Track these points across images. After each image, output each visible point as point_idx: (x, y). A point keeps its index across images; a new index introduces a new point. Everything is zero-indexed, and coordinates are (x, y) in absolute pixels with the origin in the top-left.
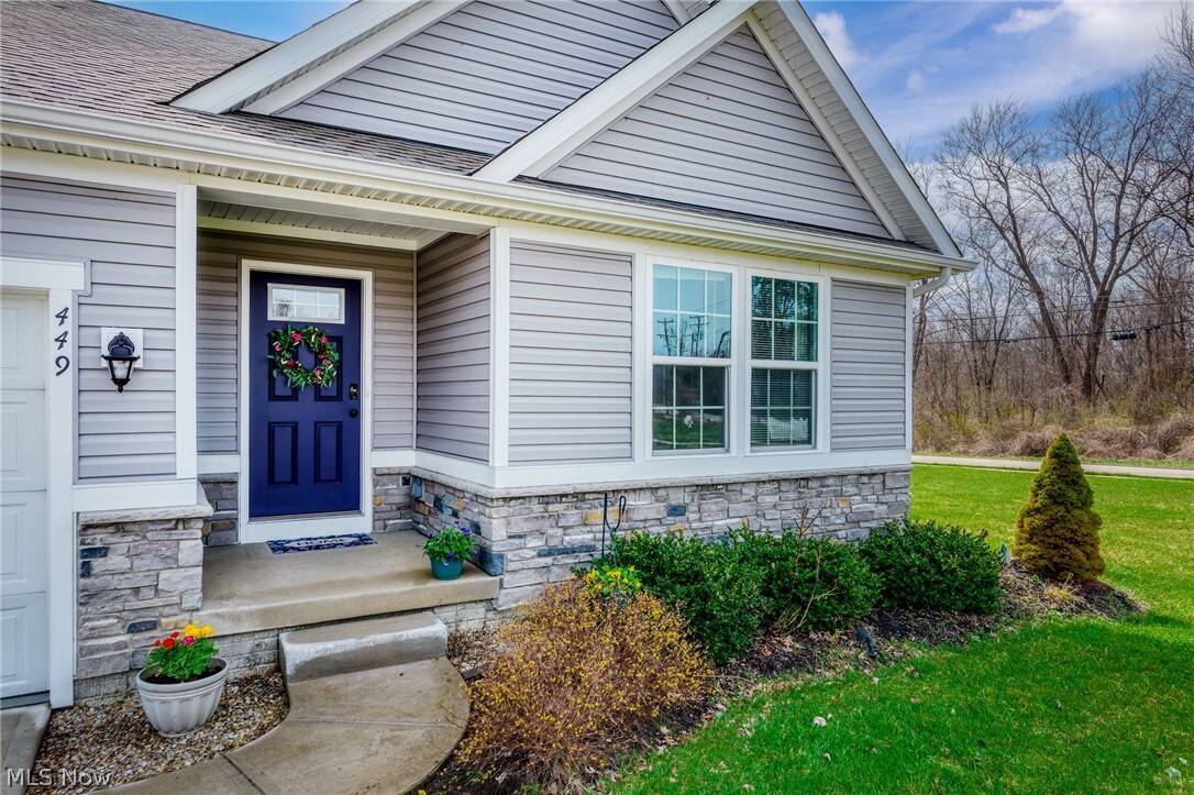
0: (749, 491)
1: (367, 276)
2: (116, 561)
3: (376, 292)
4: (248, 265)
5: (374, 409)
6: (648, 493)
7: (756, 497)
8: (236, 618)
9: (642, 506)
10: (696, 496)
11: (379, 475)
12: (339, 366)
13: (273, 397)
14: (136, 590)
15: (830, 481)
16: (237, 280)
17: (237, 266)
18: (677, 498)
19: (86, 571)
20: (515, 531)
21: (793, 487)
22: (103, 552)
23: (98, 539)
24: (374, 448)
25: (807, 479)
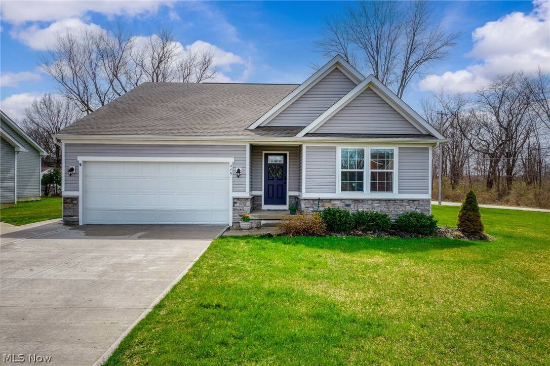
0: (370, 202)
1: (288, 153)
2: (238, 205)
3: (290, 156)
4: (264, 152)
5: (289, 182)
6: (339, 201)
7: (372, 204)
8: (255, 216)
9: (338, 204)
10: (353, 203)
11: (290, 197)
12: (282, 173)
13: (269, 179)
14: (240, 210)
15: (398, 201)
16: (262, 156)
17: (262, 153)
18: (348, 202)
19: (234, 206)
20: (307, 206)
21: (385, 202)
22: (236, 203)
23: (235, 201)
24: (289, 191)
25: (389, 200)
